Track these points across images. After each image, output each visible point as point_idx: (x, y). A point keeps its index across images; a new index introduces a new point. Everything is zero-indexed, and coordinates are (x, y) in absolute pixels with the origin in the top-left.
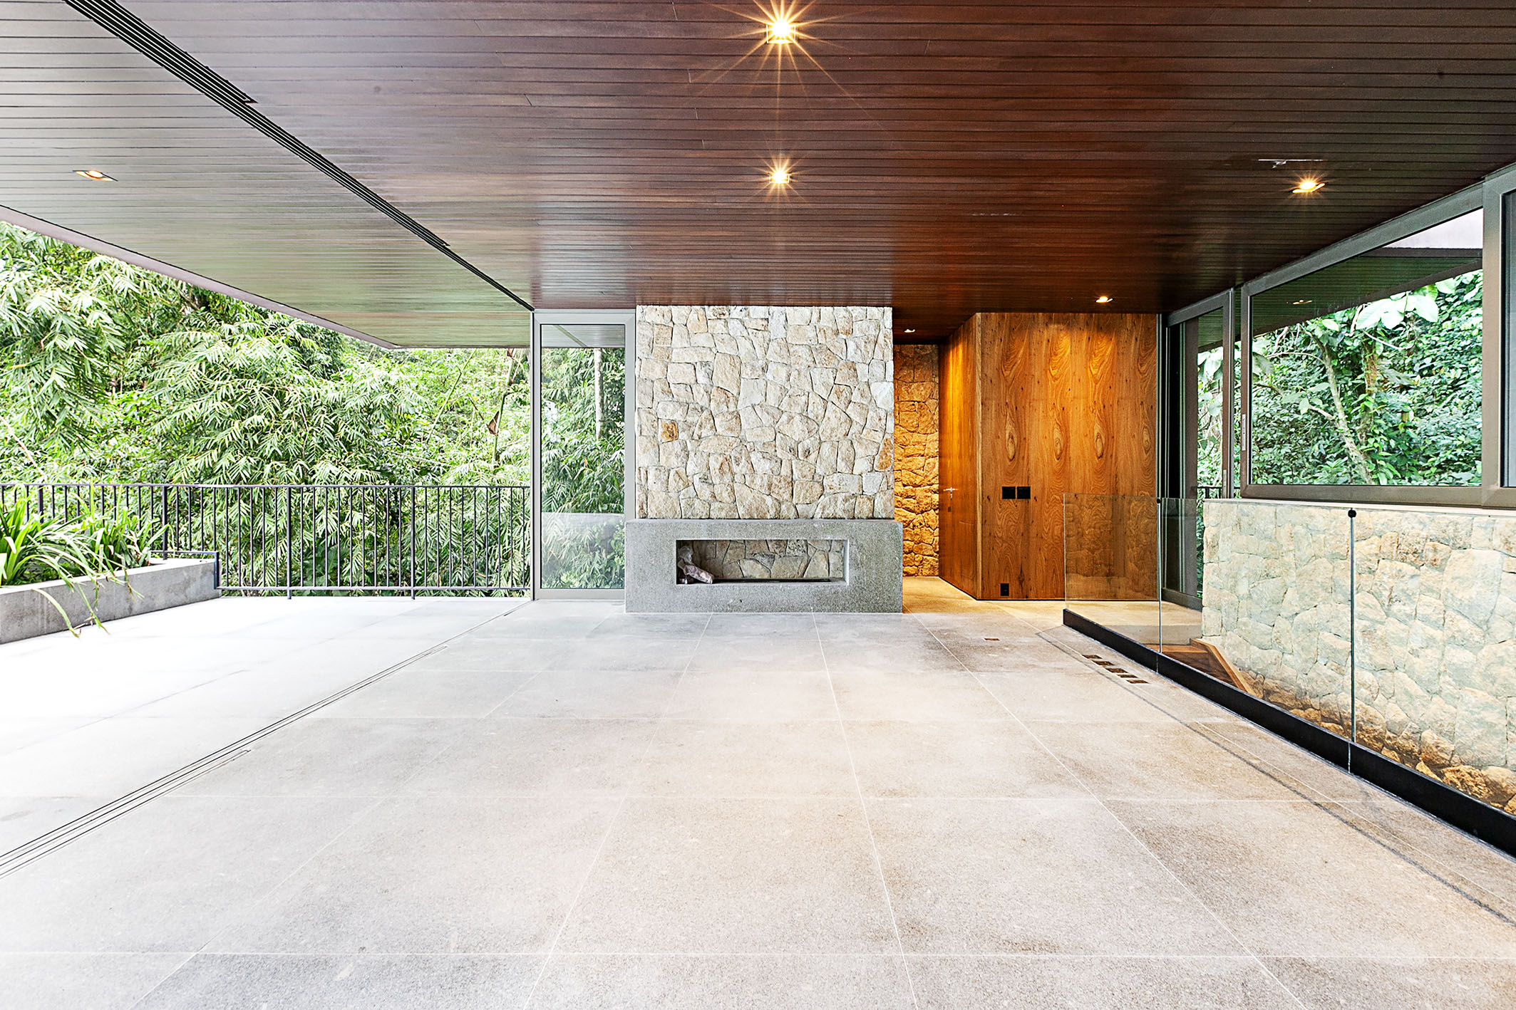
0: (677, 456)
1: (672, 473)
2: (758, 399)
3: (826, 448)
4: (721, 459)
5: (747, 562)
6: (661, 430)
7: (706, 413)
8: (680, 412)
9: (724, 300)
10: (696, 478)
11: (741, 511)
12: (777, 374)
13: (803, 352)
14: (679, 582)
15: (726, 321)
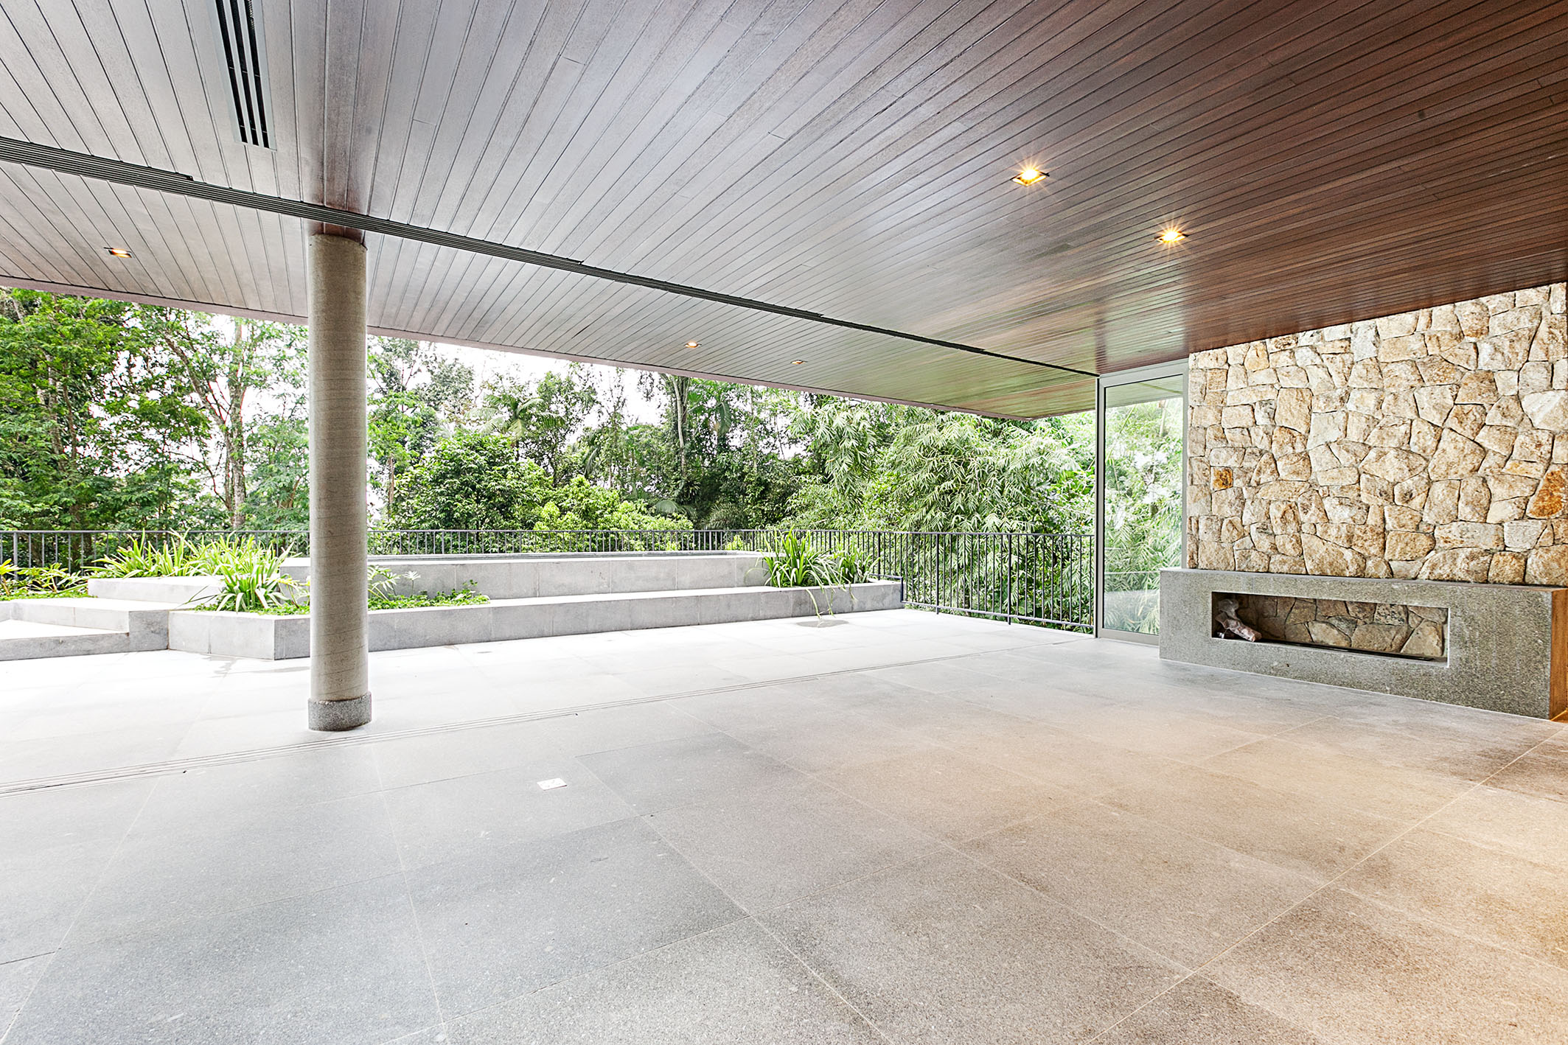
0: (1231, 504)
1: (1226, 522)
2: (1334, 434)
3: (1438, 489)
4: (1283, 507)
5: (1317, 625)
6: (1213, 478)
7: (1265, 457)
8: (1235, 458)
9: (1291, 328)
10: (1253, 528)
11: (1309, 565)
12: (1363, 402)
13: (1404, 371)
14: (1215, 635)
15: (1292, 351)
